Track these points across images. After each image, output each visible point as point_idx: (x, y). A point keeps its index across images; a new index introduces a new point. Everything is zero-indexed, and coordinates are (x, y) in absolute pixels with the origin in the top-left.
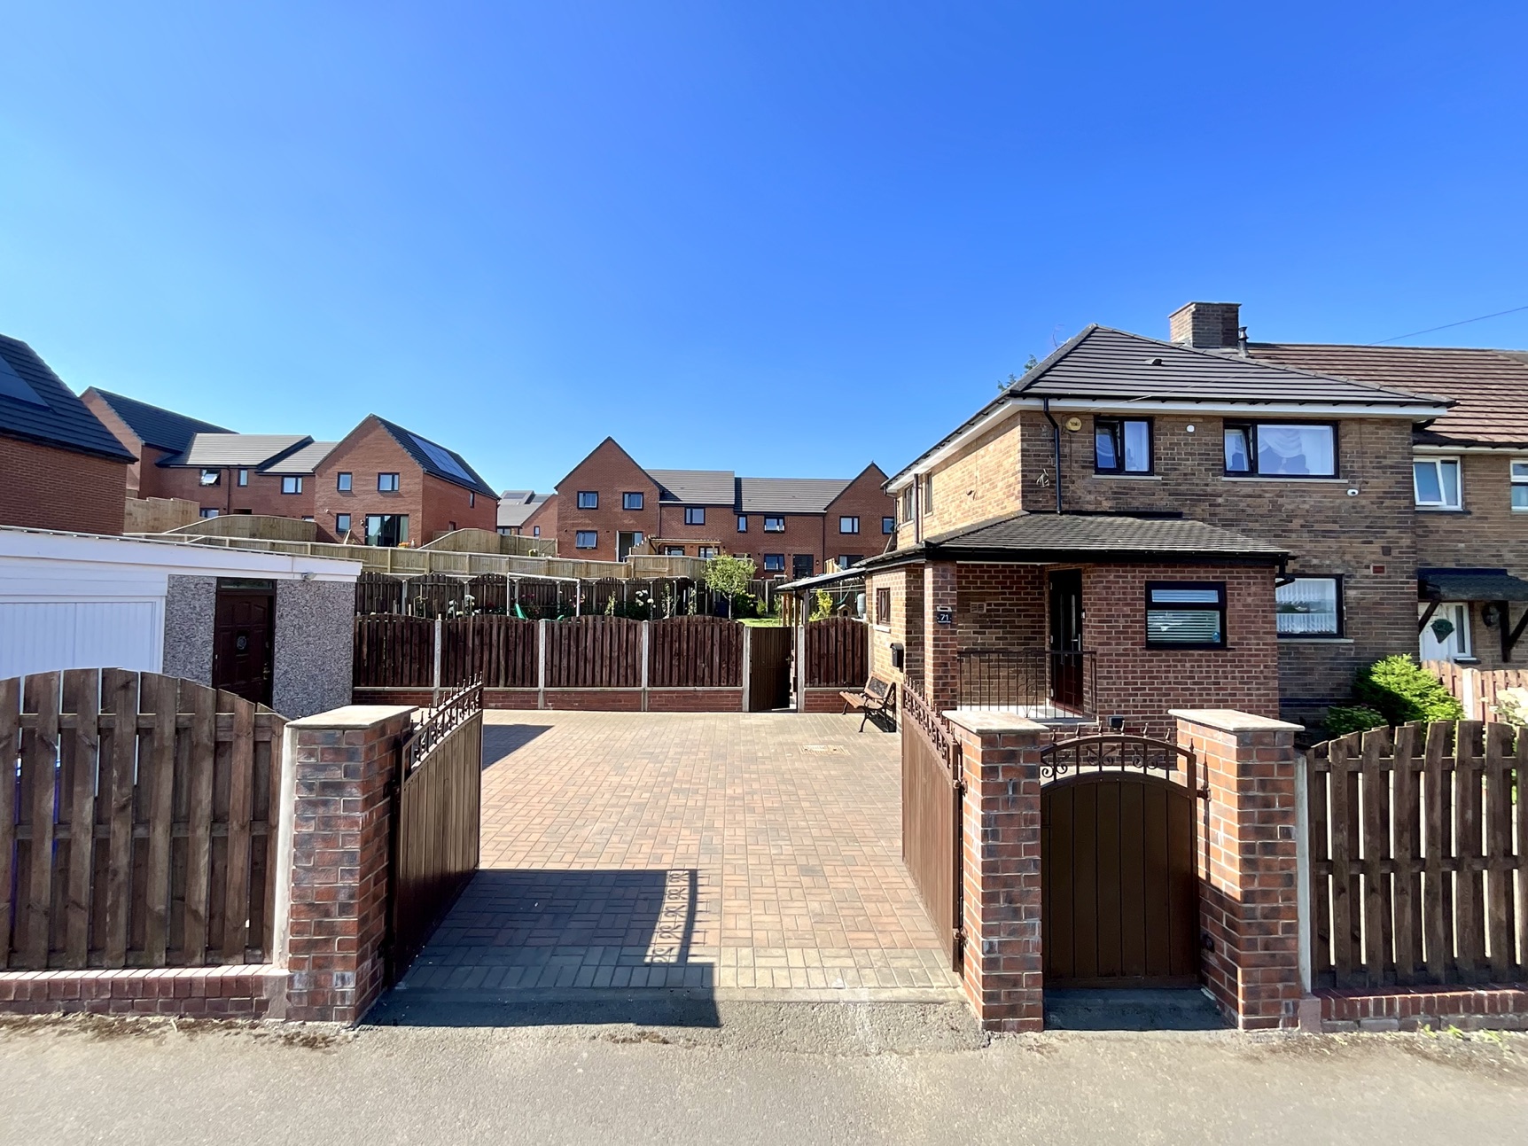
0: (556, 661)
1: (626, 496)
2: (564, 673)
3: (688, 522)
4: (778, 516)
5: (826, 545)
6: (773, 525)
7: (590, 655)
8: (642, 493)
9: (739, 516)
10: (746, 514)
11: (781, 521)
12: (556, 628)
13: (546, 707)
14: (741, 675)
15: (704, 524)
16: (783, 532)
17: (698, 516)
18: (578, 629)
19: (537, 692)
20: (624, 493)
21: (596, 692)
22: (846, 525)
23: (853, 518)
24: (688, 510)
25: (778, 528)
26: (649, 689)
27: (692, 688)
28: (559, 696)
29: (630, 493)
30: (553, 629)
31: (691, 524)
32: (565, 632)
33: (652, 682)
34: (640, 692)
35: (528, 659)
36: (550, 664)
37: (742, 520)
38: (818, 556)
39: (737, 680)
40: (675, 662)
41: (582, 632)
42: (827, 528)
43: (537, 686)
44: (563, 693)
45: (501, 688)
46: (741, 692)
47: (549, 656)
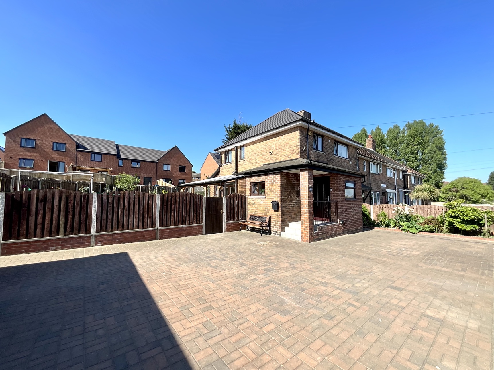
0: (104, 216)
1: (55, 144)
2: (110, 224)
3: (93, 159)
4: (138, 161)
5: (157, 174)
6: (135, 164)
7: (126, 212)
8: (66, 144)
9: (119, 160)
10: (123, 159)
11: (139, 163)
12: (105, 198)
13: (97, 244)
14: (202, 218)
15: (101, 161)
16: (139, 168)
17: (98, 158)
18: (119, 198)
19: (90, 236)
20: (54, 142)
21: (130, 233)
22: (165, 167)
23: (168, 165)
24: (93, 155)
25: (137, 166)
26: (160, 228)
27: (181, 226)
28: (106, 237)
29: (57, 143)
30: (102, 198)
31: (94, 161)
32: (110, 200)
33: (161, 225)
34: (155, 230)
35: (83, 217)
36: (100, 218)
37: (121, 162)
38: (154, 178)
39: (200, 221)
40: (173, 214)
41: (122, 200)
42: (158, 168)
43: (90, 232)
44: (109, 235)
45: (61, 236)
46: (202, 226)
47: (99, 214)
